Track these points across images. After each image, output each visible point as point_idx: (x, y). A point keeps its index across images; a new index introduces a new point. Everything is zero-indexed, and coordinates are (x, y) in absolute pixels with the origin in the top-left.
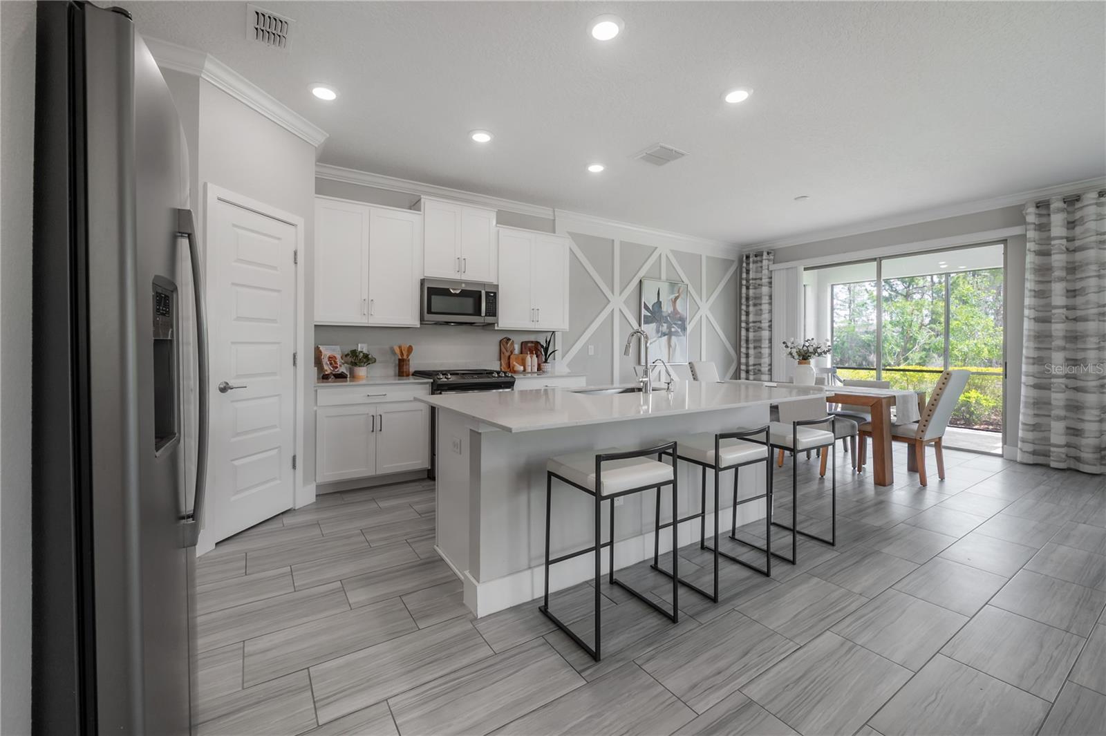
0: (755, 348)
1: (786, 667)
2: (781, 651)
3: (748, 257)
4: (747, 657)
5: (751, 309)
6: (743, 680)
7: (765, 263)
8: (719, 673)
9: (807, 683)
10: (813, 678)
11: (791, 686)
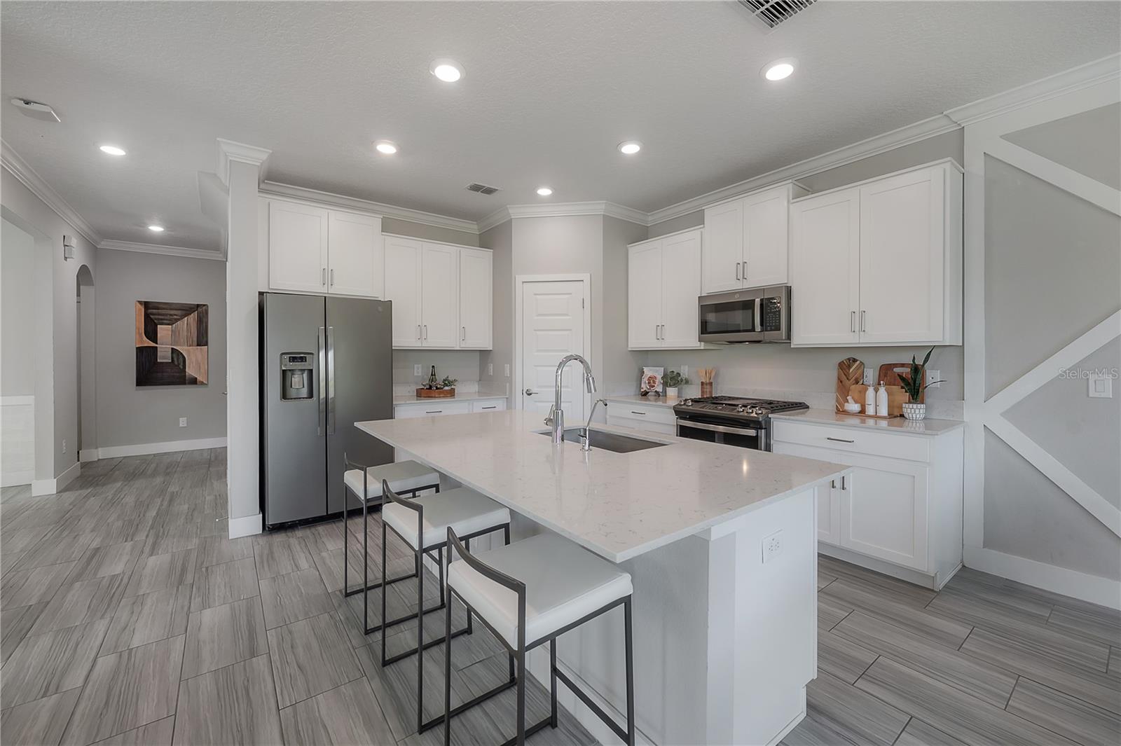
1: (265, 687)
2: (285, 692)
4: (296, 667)
6: (275, 657)
8: (292, 647)
9: (240, 694)
10: (241, 701)
11: (246, 683)
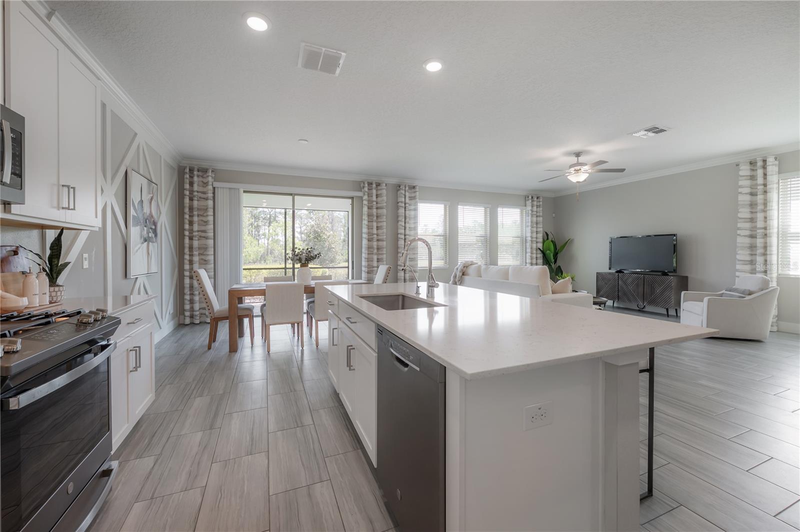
0: (199, 254)
3: (191, 170)
5: (196, 219)
7: (210, 179)
